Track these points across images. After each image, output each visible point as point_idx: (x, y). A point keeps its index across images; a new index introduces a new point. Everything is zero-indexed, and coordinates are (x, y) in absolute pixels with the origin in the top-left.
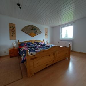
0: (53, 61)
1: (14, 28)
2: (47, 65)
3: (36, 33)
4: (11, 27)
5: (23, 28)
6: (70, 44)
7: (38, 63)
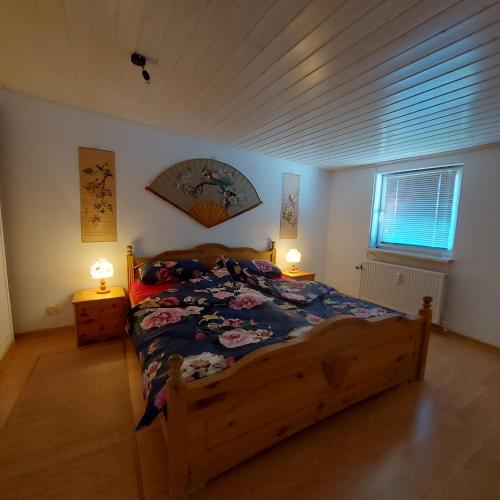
0: (321, 406)
1: (109, 174)
2: (284, 429)
3: (228, 203)
4: (89, 171)
5: (159, 177)
6: (427, 301)
7: (231, 424)
